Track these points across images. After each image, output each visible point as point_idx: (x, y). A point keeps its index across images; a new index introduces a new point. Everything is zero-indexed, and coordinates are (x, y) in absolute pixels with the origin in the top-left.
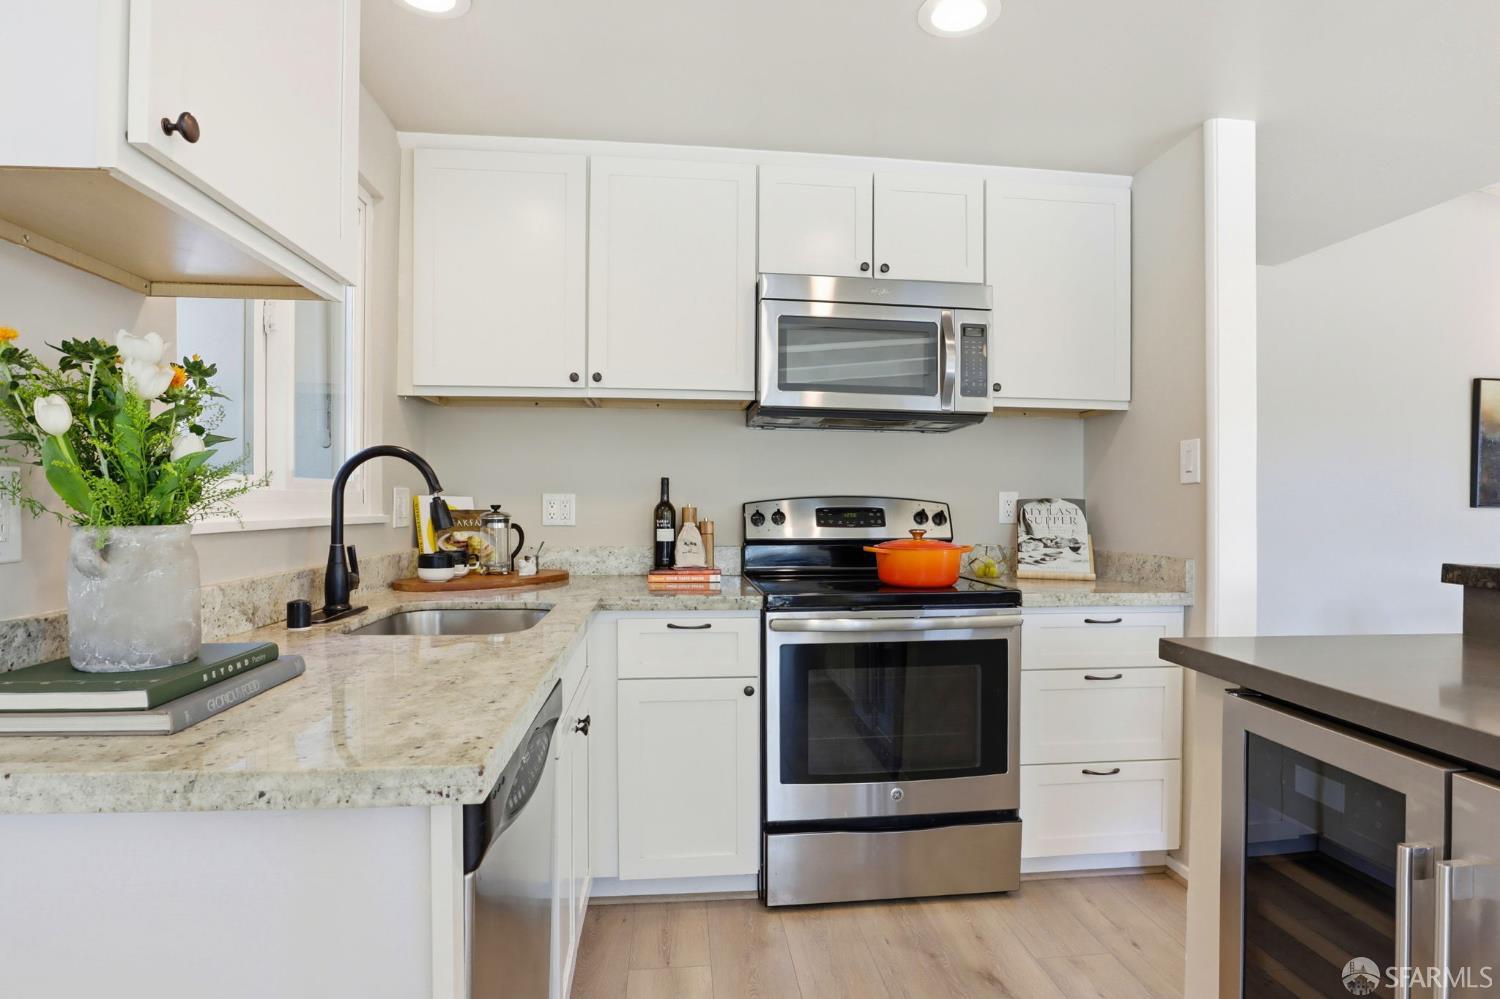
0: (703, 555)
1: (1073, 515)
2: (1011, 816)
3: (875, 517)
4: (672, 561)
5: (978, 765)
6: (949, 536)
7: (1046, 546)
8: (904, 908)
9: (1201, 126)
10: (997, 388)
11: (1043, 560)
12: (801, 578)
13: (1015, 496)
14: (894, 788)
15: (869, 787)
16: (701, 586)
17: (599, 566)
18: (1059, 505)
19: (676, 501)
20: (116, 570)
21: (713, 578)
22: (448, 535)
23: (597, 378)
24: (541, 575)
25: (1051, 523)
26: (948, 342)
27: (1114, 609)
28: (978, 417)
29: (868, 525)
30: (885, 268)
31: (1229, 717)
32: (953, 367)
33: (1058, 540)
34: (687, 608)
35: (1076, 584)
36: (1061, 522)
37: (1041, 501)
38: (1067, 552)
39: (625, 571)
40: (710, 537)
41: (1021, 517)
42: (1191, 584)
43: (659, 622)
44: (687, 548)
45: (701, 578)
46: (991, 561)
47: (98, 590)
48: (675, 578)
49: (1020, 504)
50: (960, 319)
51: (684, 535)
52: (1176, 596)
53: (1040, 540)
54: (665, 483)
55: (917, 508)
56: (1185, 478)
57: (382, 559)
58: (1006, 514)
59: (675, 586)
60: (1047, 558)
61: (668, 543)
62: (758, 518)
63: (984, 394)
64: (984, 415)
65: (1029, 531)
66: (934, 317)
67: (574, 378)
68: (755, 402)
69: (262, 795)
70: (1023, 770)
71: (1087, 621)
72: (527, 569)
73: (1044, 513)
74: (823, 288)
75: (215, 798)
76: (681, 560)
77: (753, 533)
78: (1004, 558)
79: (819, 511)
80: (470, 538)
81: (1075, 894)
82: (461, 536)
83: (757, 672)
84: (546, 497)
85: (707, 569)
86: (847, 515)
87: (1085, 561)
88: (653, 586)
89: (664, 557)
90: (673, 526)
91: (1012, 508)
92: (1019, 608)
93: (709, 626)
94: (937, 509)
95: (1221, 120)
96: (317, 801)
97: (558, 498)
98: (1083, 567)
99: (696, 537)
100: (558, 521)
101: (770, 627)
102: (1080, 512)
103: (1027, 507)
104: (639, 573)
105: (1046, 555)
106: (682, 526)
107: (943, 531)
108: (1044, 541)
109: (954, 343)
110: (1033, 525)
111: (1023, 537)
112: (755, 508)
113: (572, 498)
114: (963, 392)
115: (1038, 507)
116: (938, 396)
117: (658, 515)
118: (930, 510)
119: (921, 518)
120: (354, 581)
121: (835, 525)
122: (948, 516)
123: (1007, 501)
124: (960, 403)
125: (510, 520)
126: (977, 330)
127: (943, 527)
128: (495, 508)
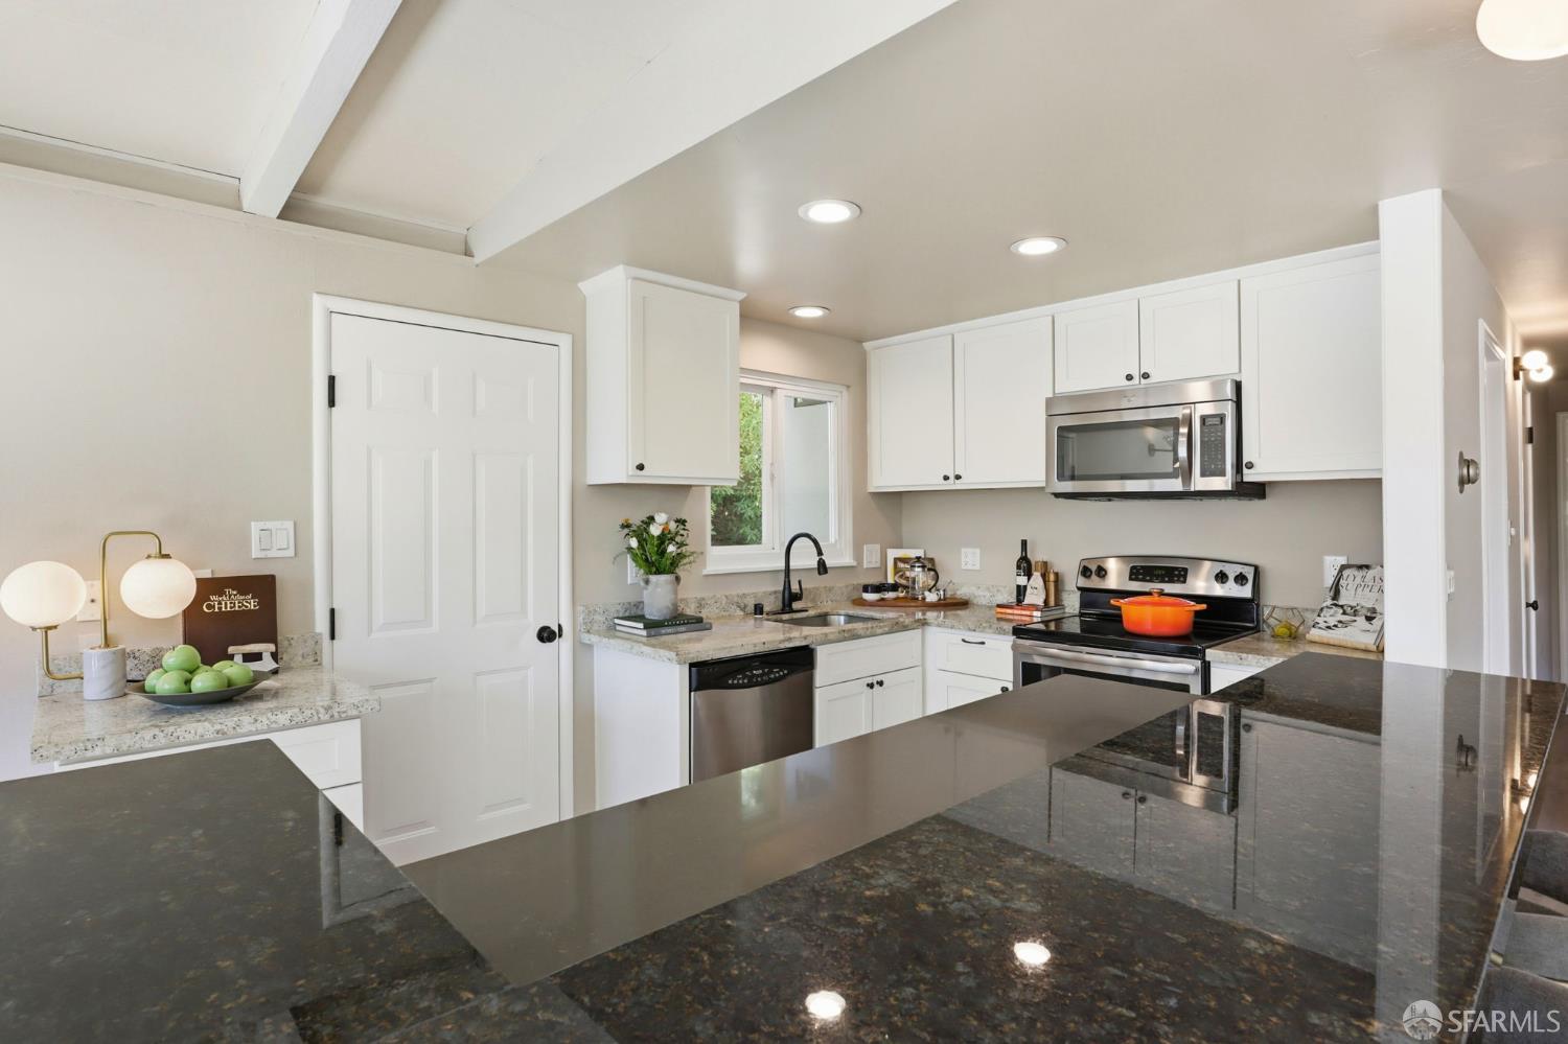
3: (1179, 576)
6: (1251, 596)
7: (1344, 613)
11: (1335, 626)
12: (1103, 619)
13: (1343, 560)
18: (1375, 573)
19: (1036, 556)
20: (650, 587)
22: (902, 573)
24: (947, 601)
25: (1360, 589)
26: (1182, 431)
29: (1172, 581)
30: (1146, 376)
33: (1358, 608)
34: (969, 629)
36: (1368, 589)
37: (1360, 567)
38: (1361, 620)
40: (1052, 584)
41: (1336, 583)
43: (956, 636)
45: (1028, 613)
49: (1343, 568)
50: (1199, 412)
53: (1342, 607)
54: (1024, 543)
55: (1219, 567)
57: (847, 586)
58: (1326, 577)
60: (1340, 625)
62: (1088, 572)
65: (1336, 596)
73: (1358, 580)
76: (1028, 598)
79: (1131, 568)
84: (963, 550)
85: (1036, 606)
86: (1156, 572)
87: (1373, 630)
89: (1020, 597)
91: (1334, 572)
93: (983, 643)
94: (1239, 569)
97: (970, 550)
98: (1369, 637)
99: (1038, 582)
100: (970, 567)
103: (1346, 573)
105: (1340, 622)
107: (1244, 592)
108: (1345, 608)
109: (1192, 431)
110: (1343, 592)
111: (1328, 602)
112: (1086, 563)
113: (978, 551)
114: (1203, 475)
115: (1356, 573)
116: (1180, 479)
117: (1019, 567)
118: (1232, 571)
119: (1221, 577)
120: (797, 597)
121: (1143, 580)
122: (1250, 578)
123: (1332, 563)
124: (1200, 483)
125: (929, 565)
126: (1216, 421)
127: (1245, 587)
128: (918, 558)
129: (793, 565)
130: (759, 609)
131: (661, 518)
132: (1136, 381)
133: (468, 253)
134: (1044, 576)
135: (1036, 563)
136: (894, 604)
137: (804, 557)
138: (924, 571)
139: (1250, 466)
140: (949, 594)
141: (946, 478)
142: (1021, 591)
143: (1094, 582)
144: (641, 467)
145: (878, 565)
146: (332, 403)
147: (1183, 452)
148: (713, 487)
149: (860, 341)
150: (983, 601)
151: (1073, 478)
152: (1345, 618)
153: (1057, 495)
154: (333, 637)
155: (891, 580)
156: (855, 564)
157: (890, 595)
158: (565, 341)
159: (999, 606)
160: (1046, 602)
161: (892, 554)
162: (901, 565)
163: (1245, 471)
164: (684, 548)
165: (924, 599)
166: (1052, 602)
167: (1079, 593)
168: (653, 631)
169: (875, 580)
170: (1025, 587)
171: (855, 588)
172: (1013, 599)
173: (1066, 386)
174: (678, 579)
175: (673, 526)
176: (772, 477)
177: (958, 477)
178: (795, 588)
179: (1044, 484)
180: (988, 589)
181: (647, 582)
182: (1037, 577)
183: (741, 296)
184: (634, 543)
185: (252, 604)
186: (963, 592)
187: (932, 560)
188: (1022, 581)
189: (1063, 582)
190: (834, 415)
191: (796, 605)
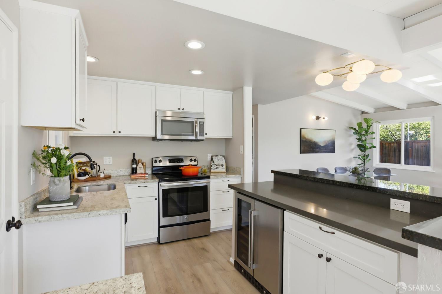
0: (143, 170)
1: (222, 159)
2: (209, 220)
3: (182, 160)
4: (136, 172)
5: (202, 210)
6: (197, 164)
8: (188, 240)
9: (243, 87)
10: (206, 134)
11: (216, 168)
13: (211, 155)
14: (186, 217)
15: (180, 217)
16: (143, 177)
17: (118, 174)
18: (220, 157)
21: (146, 175)
22: (80, 168)
23: (120, 132)
24: (106, 177)
25: (218, 161)
26: (196, 125)
27: (227, 178)
28: (203, 140)
29: (180, 162)
30: (183, 109)
31: (236, 196)
32: (197, 130)
33: (219, 164)
34: (142, 183)
35: (222, 173)
36: (220, 160)
38: (221, 167)
39: (124, 174)
40: (145, 166)
41: (212, 160)
42: (242, 173)
43: (136, 186)
44: (140, 169)
45: (144, 176)
46: (206, 169)
47: (58, 187)
48: (137, 176)
49: (212, 156)
50: (199, 121)
51: (139, 166)
52: (239, 175)
53: (216, 164)
54: (134, 154)
55: (190, 158)
56: (241, 153)
58: (209, 158)
59: (137, 178)
61: (135, 168)
62: (156, 162)
63: (203, 136)
64: (204, 140)
65: (213, 162)
66: (194, 120)
67: (114, 132)
68: (156, 137)
69: (100, 214)
70: (211, 211)
71: (223, 181)
72: (102, 175)
73: (217, 159)
74: (169, 114)
75: (93, 215)
76: (139, 171)
77: (155, 165)
78: (208, 168)
79: (169, 160)
80: (86, 168)
81: (221, 234)
82: (84, 168)
83: (157, 195)
84: (104, 158)
85: (144, 173)
86: (176, 160)
87: (224, 168)
88: (132, 178)
89: (134, 171)
90: (136, 164)
91: (210, 157)
92: (210, 179)
93: (147, 186)
94: (195, 158)
95: (246, 87)
96: (108, 214)
97: (107, 158)
98: (223, 169)
99: (142, 166)
100: (108, 164)
101: (160, 186)
102: (224, 158)
103: (213, 157)
104: (128, 175)
106: (138, 164)
107: (196, 163)
109: (198, 125)
110: (214, 161)
111: (212, 164)
112: (155, 159)
113: (111, 158)
114: (199, 136)
115: (215, 157)
116: (194, 136)
117: (132, 162)
118: (193, 159)
119: (191, 160)
121: (173, 162)
122: (197, 160)
123: (209, 156)
126: (202, 123)
132: (181, 110)
135: (140, 160)
152: (217, 166)
162: (79, 165)
180: (116, 170)
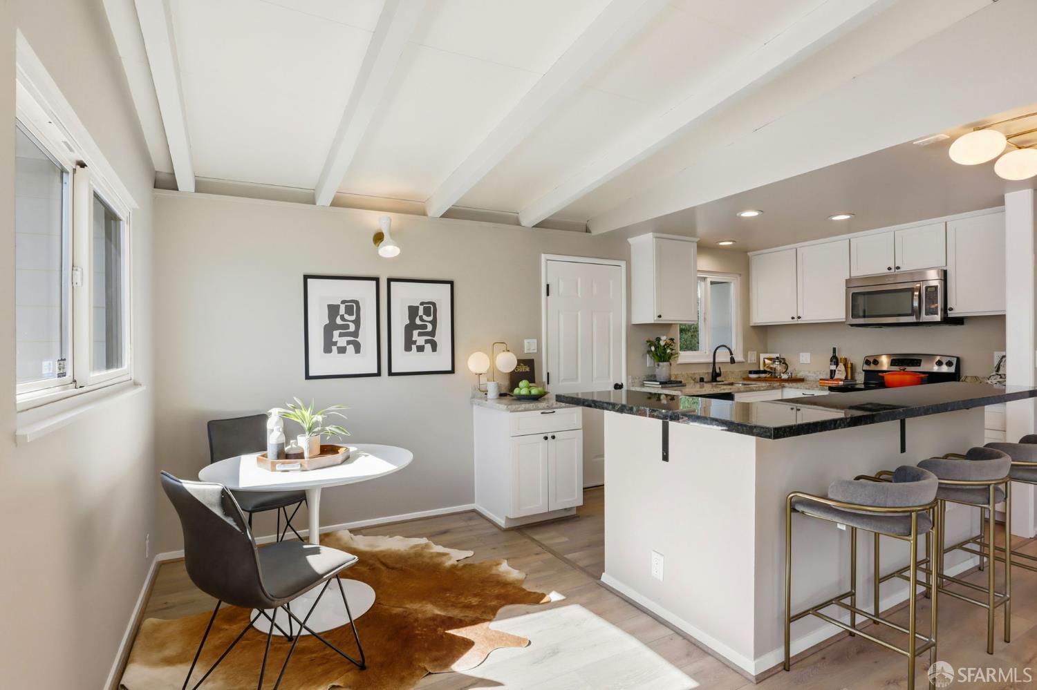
3: (916, 362)
6: (954, 371)
7: (1001, 378)
13: (1003, 353)
19: (841, 355)
20: (660, 367)
26: (915, 294)
29: (914, 366)
30: (898, 268)
40: (849, 369)
45: (837, 383)
48: (827, 382)
49: (1003, 357)
50: (925, 285)
51: (838, 368)
54: (834, 349)
55: (938, 359)
57: (741, 371)
62: (868, 362)
63: (936, 314)
77: (865, 367)
79: (895, 360)
84: (801, 354)
86: (905, 362)
89: (832, 375)
90: (836, 364)
94: (948, 359)
97: (805, 354)
99: (842, 368)
100: (804, 362)
106: (839, 364)
108: (1002, 375)
109: (921, 294)
112: (867, 358)
113: (809, 354)
114: (927, 314)
116: (915, 317)
117: (831, 361)
118: (945, 360)
119: (939, 363)
120: (719, 375)
121: (899, 366)
122: (955, 363)
123: (998, 355)
124: (925, 318)
125: (782, 361)
126: (933, 289)
127: (951, 368)
128: (777, 358)
129: (717, 360)
130: (702, 380)
131: (664, 338)
132: (893, 270)
133: (587, 231)
134: (845, 365)
135: (841, 359)
136: (765, 380)
137: (723, 357)
138: (780, 364)
139: (951, 309)
140: (793, 375)
141: (793, 318)
142: (833, 373)
143: (873, 367)
144: (660, 316)
145: (755, 362)
146: (548, 294)
147: (916, 304)
148: (680, 324)
149: (747, 252)
150: (812, 379)
151: (864, 317)
153: (852, 325)
154: (548, 383)
155: (762, 369)
156: (744, 360)
157: (763, 375)
158: (623, 264)
159: (821, 380)
160: (846, 377)
161: (762, 356)
162: (768, 361)
163: (949, 312)
164: (673, 351)
165: (780, 377)
166: (849, 378)
167: (864, 373)
168: (664, 385)
169: (755, 369)
170: (835, 371)
171: (744, 372)
172: (828, 377)
173: (855, 274)
174: (671, 364)
175: (668, 341)
176: (705, 319)
177: (799, 318)
178: (718, 371)
179: (844, 320)
180: (815, 373)
181: (658, 365)
182: (841, 366)
183: (697, 240)
184: (653, 349)
185: (528, 369)
186: (800, 375)
187: (784, 359)
188: (833, 367)
189: (855, 368)
190: (734, 289)
191: (718, 379)
